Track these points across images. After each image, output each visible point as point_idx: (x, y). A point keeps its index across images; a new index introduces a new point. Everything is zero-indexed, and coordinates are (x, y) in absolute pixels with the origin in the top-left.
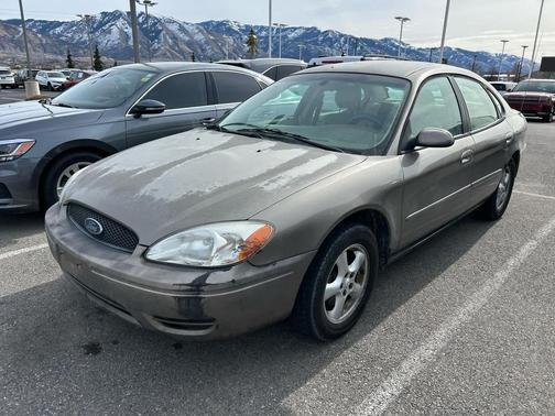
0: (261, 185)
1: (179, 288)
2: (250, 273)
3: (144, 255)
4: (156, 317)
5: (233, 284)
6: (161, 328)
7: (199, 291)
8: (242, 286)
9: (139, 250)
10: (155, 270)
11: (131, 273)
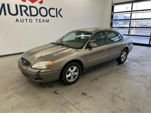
0: (54, 55)
1: (36, 72)
2: (48, 70)
3: (31, 67)
4: (33, 78)
5: (45, 72)
6: (34, 80)
7: (39, 73)
8: (47, 72)
9: (31, 66)
10: (32, 69)
11: (29, 70)
